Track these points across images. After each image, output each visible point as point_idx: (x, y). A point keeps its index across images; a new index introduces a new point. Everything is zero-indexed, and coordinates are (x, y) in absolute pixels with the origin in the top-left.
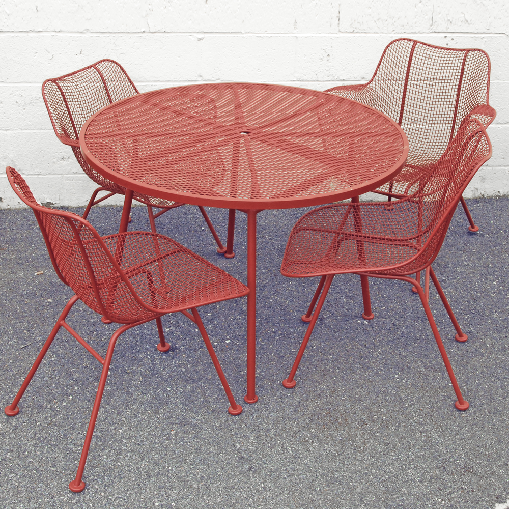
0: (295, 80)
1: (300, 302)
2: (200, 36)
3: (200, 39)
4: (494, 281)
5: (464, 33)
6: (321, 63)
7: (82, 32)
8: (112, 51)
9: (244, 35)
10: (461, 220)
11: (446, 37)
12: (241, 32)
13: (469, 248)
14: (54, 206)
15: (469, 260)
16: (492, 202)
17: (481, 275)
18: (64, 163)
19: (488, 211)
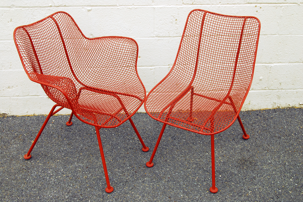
0: (155, 36)
1: (150, 197)
2: (89, 8)
3: (89, 11)
4: (291, 178)
5: (269, 3)
6: (171, 25)
7: (10, 7)
8: (32, 19)
9: (119, 7)
10: (265, 126)
11: (256, 6)
12: (116, 6)
13: (271, 148)
14: (7, 115)
15: (272, 158)
16: (285, 111)
17: (281, 172)
18: (10, 90)
19: (283, 118)
